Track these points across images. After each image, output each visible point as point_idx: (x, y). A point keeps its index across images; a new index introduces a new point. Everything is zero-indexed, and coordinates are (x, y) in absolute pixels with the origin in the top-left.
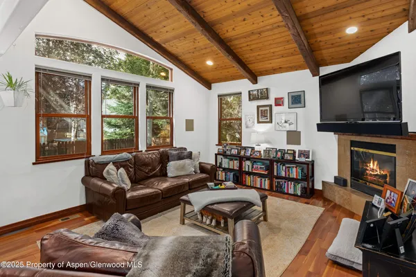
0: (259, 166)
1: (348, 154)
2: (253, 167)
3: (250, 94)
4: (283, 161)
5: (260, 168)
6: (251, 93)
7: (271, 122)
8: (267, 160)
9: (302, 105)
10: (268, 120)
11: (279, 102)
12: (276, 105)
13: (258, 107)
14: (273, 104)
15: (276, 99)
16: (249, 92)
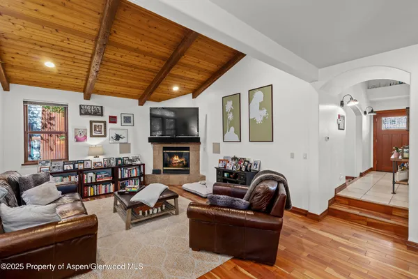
0: (103, 175)
1: (162, 155)
2: (96, 177)
3: (81, 108)
4: (124, 166)
5: (104, 176)
6: (83, 107)
7: (105, 136)
8: (108, 168)
9: (132, 124)
10: (103, 134)
11: (113, 119)
12: (110, 122)
13: (91, 122)
14: (108, 121)
15: (110, 117)
16: (80, 106)
